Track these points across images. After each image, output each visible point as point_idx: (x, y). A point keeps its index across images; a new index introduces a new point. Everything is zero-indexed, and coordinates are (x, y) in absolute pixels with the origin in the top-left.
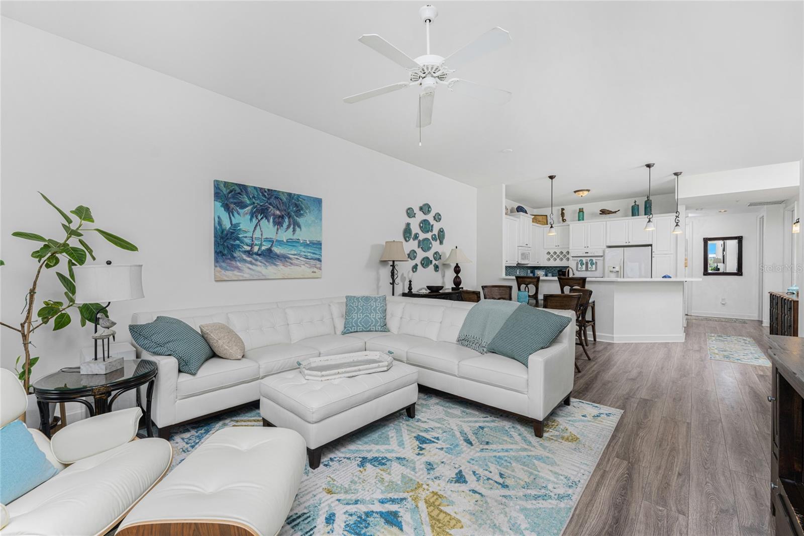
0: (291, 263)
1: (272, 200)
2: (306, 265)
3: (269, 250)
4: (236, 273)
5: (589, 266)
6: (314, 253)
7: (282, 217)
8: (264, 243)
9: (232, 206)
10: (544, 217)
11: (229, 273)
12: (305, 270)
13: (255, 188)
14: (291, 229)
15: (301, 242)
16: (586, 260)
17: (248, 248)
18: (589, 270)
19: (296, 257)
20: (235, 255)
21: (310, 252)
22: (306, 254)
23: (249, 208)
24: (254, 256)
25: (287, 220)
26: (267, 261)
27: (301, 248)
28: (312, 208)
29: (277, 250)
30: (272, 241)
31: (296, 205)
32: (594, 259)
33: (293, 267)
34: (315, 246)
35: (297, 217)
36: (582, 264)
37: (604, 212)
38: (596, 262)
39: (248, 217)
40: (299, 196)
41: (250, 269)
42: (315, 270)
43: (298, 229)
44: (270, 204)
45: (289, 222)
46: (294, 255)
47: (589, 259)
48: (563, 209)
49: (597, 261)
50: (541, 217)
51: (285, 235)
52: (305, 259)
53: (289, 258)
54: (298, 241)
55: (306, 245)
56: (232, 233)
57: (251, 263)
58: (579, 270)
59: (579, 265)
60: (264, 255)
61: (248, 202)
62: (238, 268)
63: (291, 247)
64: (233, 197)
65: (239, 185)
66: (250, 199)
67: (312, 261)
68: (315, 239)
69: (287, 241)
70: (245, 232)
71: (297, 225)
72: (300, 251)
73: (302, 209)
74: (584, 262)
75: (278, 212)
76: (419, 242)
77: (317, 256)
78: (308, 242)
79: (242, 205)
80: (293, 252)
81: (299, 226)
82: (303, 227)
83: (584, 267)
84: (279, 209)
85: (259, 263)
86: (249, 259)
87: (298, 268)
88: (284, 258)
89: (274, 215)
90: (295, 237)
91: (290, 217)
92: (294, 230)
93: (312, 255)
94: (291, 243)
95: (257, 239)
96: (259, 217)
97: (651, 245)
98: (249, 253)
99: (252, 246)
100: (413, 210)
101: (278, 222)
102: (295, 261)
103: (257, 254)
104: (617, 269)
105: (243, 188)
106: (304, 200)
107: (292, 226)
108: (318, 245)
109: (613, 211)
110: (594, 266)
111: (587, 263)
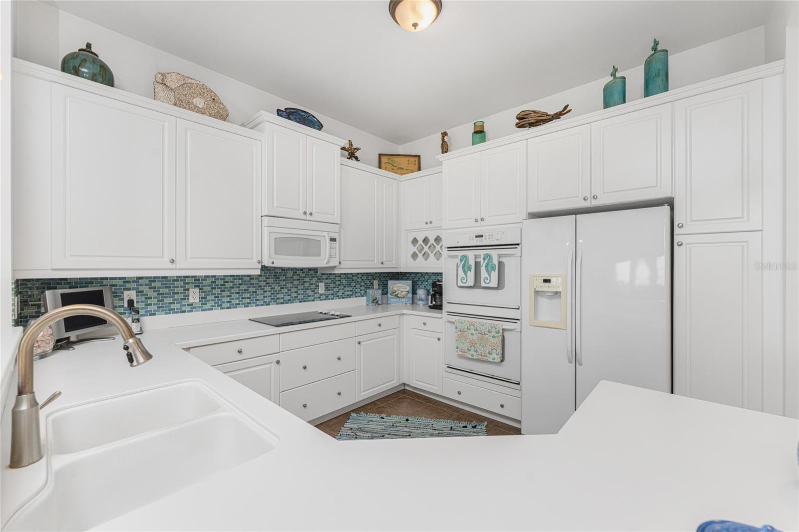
5: (484, 273)
10: (412, 159)
16: (476, 257)
18: (483, 284)
32: (494, 253)
36: (466, 268)
37: (527, 121)
38: (501, 264)
47: (482, 253)
48: (445, 134)
49: (501, 260)
50: (407, 159)
58: (460, 284)
59: (460, 269)
74: (472, 262)
83: (471, 274)
97: (670, 203)
104: (557, 284)
109: (551, 112)
110: (495, 275)
111: (477, 264)
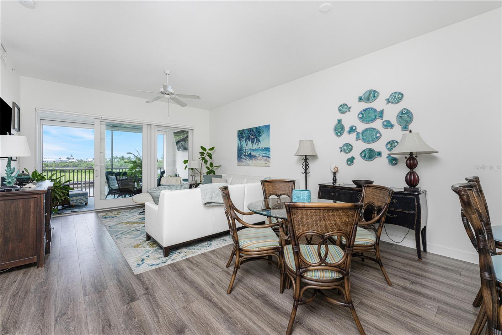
0: (257, 159)
1: (251, 132)
2: (263, 160)
3: (250, 154)
4: (242, 163)
6: (266, 154)
7: (254, 139)
8: (249, 151)
9: (241, 138)
11: (240, 163)
12: (262, 162)
13: (246, 129)
14: (257, 143)
15: (261, 148)
17: (244, 154)
19: (259, 156)
20: (242, 156)
21: (264, 153)
22: (262, 154)
23: (245, 138)
24: (246, 157)
25: (255, 140)
26: (250, 159)
27: (261, 152)
28: (264, 131)
29: (253, 153)
30: (250, 150)
31: (259, 132)
33: (258, 161)
34: (266, 150)
35: (259, 137)
39: (245, 141)
40: (259, 127)
41: (245, 162)
42: (266, 162)
43: (259, 143)
44: (250, 134)
45: (256, 140)
46: (258, 155)
51: (255, 146)
52: (262, 157)
53: (257, 157)
54: (259, 149)
55: (262, 150)
56: (241, 148)
57: (246, 160)
60: (249, 156)
61: (245, 136)
62: (242, 161)
63: (257, 152)
64: (241, 135)
65: (242, 130)
66: (245, 134)
67: (265, 157)
68: (266, 146)
69: (256, 149)
70: (244, 147)
71: (259, 141)
72: (260, 153)
73: (261, 133)
75: (253, 137)
76: (358, 134)
77: (267, 155)
78: (263, 148)
79: (243, 137)
80: (258, 154)
81: (260, 142)
82: (261, 142)
84: (253, 136)
85: (247, 159)
86: (245, 158)
87: (259, 161)
88: (255, 157)
89: (251, 138)
90: (258, 147)
91: (256, 138)
92: (258, 144)
93: (265, 154)
94: (257, 149)
95: (247, 149)
96: (247, 141)
98: (245, 155)
99: (245, 152)
100: (347, 105)
101: (253, 142)
102: (259, 158)
103: (247, 156)
105: (243, 130)
106: (261, 128)
107: (257, 142)
108: (268, 149)
